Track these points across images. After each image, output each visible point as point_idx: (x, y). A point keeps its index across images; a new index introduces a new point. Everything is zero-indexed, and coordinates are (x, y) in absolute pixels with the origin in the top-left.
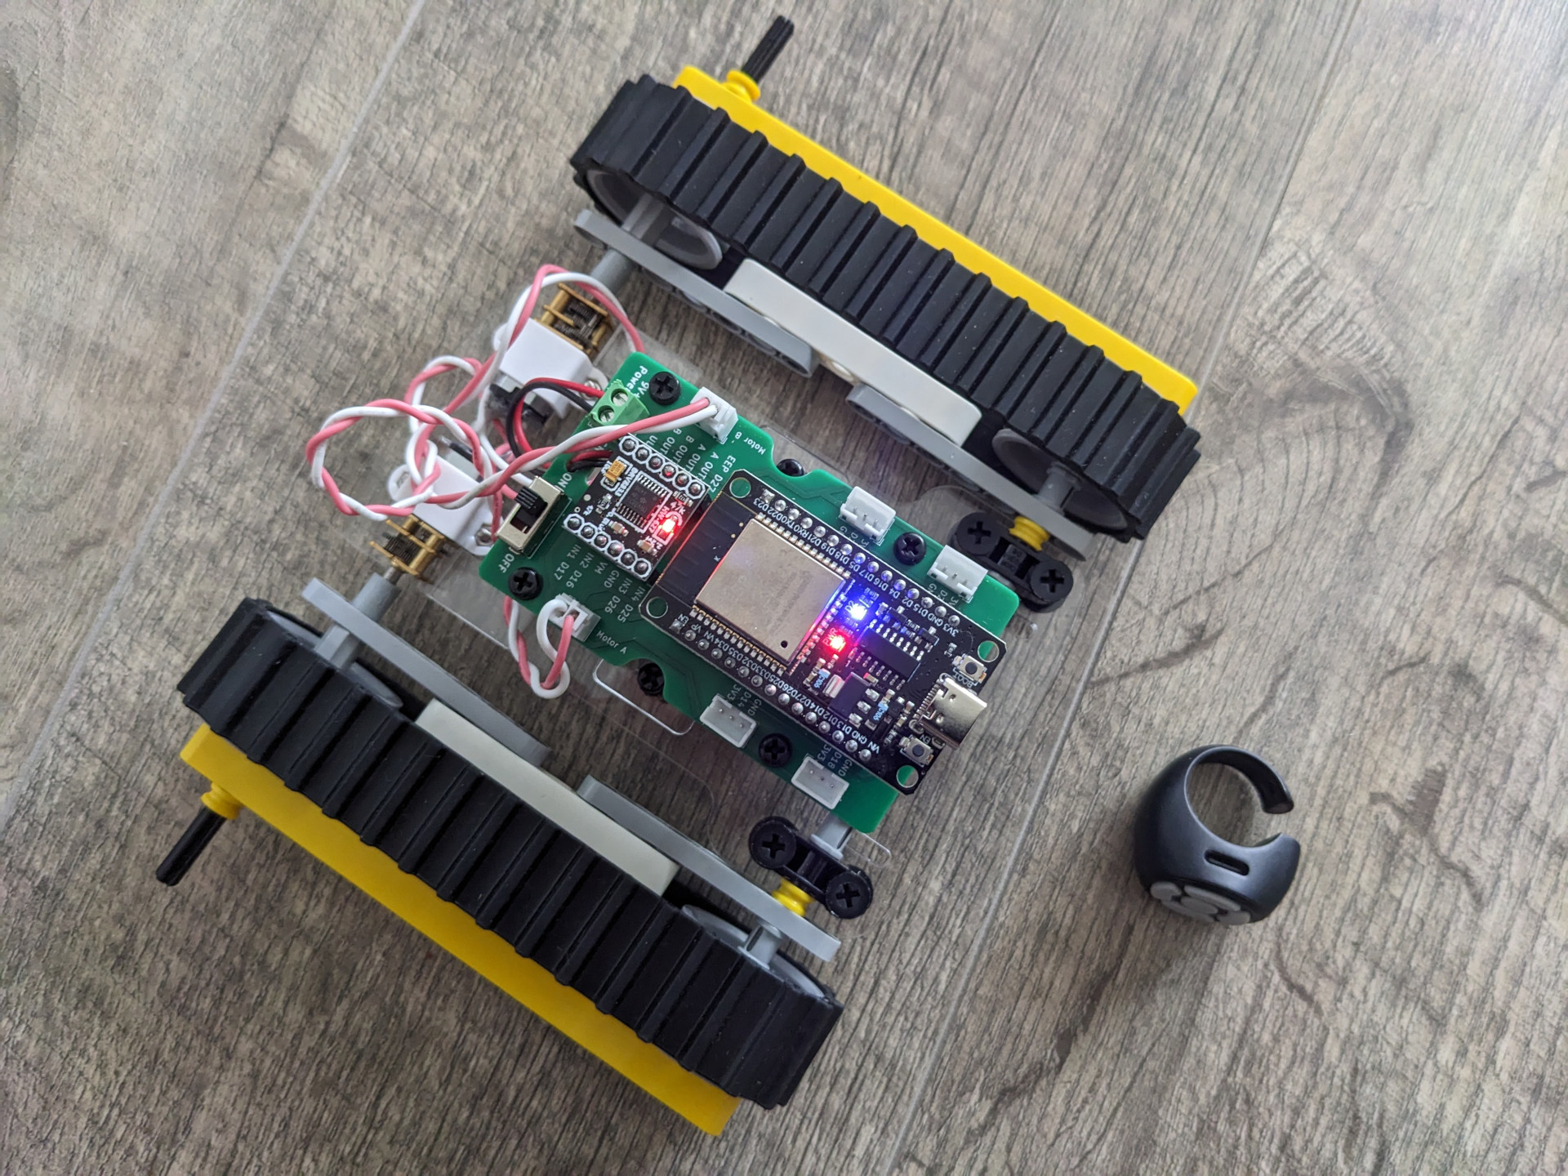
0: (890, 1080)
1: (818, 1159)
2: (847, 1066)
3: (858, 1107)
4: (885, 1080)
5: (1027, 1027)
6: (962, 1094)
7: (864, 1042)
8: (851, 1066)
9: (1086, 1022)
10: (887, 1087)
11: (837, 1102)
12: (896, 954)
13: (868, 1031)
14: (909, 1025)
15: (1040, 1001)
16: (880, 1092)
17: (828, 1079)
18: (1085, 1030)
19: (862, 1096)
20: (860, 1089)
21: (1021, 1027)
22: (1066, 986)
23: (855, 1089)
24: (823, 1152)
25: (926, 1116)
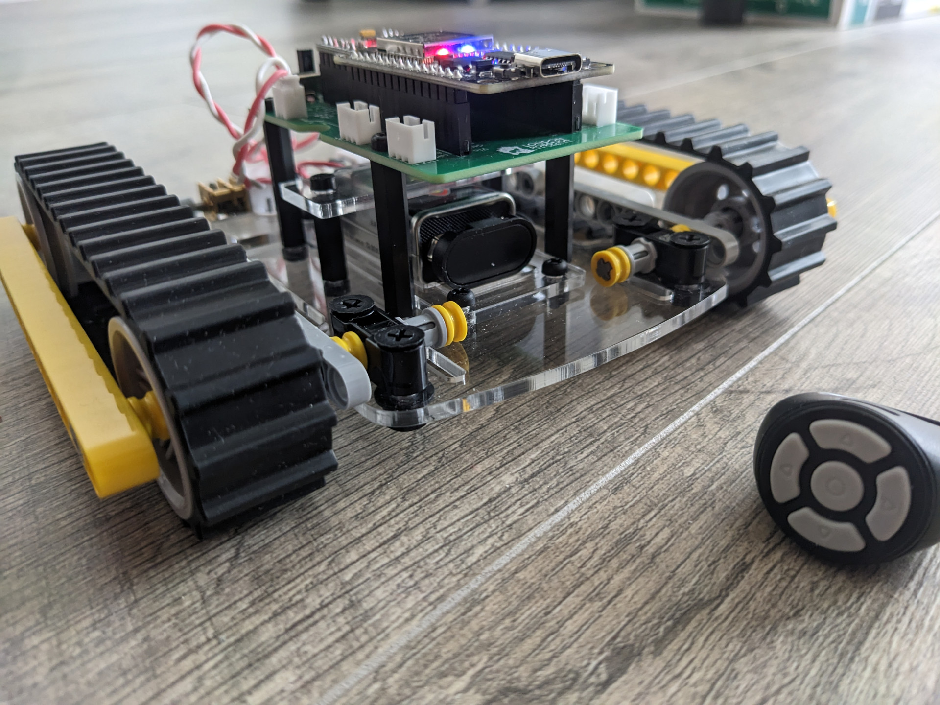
0: (352, 630)
1: (195, 689)
2: (308, 601)
3: (292, 647)
4: (347, 628)
5: (571, 626)
6: (443, 675)
7: (344, 584)
8: (313, 601)
9: (659, 645)
10: (343, 637)
11: (268, 633)
12: (433, 520)
13: (356, 576)
14: (411, 583)
15: (598, 604)
16: (331, 640)
17: (275, 607)
18: (657, 653)
19: (304, 637)
20: (306, 629)
21: (561, 624)
22: (640, 599)
23: (300, 628)
24: (208, 683)
25: (377, 686)
